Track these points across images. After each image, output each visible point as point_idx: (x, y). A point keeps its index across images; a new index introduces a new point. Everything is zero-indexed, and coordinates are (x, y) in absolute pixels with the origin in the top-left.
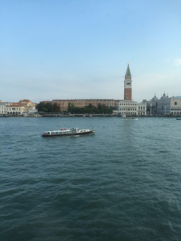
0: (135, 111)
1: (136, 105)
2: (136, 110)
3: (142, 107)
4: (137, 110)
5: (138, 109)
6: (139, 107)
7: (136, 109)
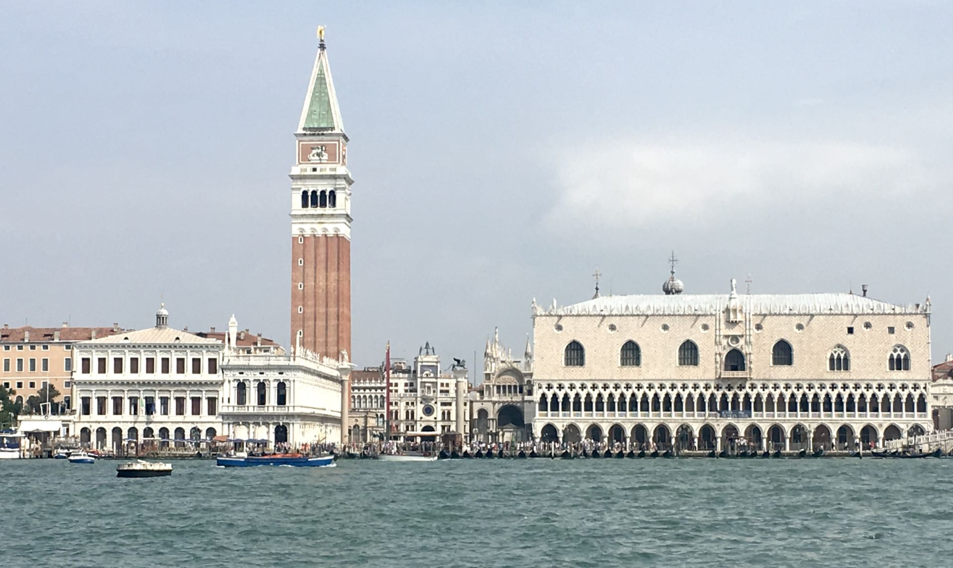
0: (212, 418)
1: (213, 369)
2: (212, 411)
3: (262, 387)
4: (221, 408)
5: (234, 402)
6: (241, 387)
7: (212, 401)
